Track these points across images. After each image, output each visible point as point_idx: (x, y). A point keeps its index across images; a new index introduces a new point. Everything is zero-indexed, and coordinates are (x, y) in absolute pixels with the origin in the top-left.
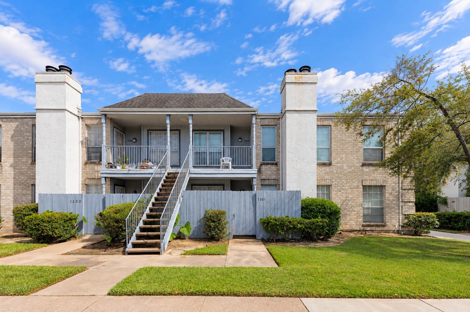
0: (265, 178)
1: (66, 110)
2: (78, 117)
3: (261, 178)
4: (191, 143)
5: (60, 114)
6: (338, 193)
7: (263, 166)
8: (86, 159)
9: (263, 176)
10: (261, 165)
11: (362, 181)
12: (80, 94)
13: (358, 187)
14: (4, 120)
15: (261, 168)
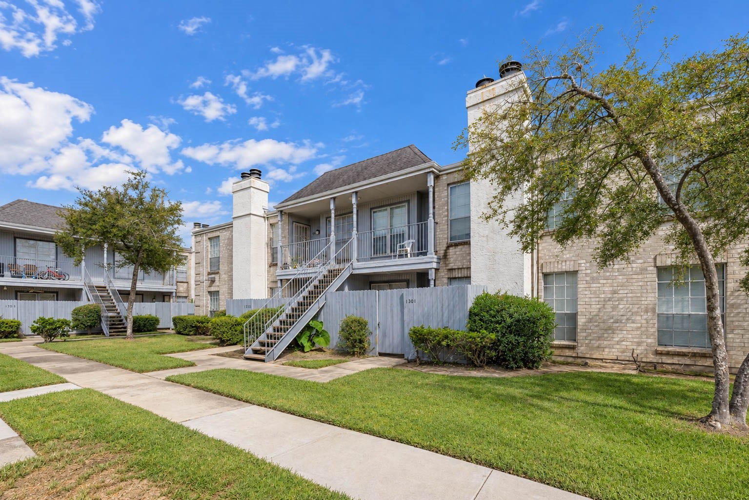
0: (454, 267)
1: (251, 214)
2: (264, 217)
3: (447, 268)
4: (355, 229)
5: (247, 218)
6: (592, 285)
7: (451, 248)
8: (270, 261)
9: (451, 265)
10: (448, 247)
11: (655, 259)
12: (267, 194)
13: (643, 271)
14: (221, 231)
15: (448, 251)
